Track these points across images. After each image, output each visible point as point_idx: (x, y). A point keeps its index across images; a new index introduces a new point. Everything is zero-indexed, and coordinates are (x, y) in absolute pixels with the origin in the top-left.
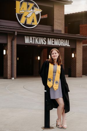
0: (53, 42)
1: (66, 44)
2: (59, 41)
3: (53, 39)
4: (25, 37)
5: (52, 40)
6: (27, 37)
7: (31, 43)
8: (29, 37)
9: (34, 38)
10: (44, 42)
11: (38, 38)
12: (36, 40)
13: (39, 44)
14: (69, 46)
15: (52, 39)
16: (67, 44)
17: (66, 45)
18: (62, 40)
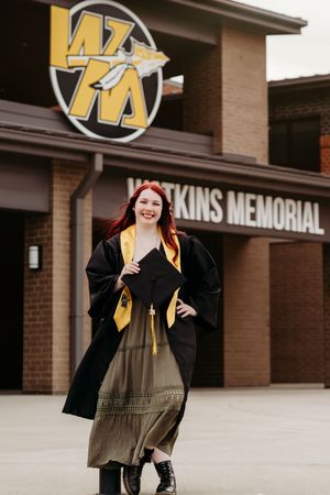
1: (306, 225)
2: (279, 206)
3: (253, 197)
5: (248, 203)
9: (168, 188)
10: (212, 208)
12: (180, 202)
13: (192, 218)
14: (321, 232)
15: (249, 197)
16: (310, 224)
17: (308, 229)
18: (288, 203)
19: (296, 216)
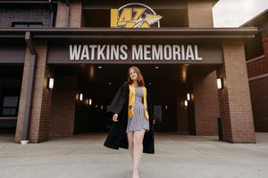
0: (149, 52)
1: (188, 56)
2: (168, 49)
3: (149, 46)
4: (71, 47)
5: (145, 49)
6: (75, 46)
7: (85, 58)
8: (80, 47)
9: (93, 47)
11: (104, 46)
12: (100, 52)
13: (108, 59)
14: (201, 59)
15: (146, 47)
16: (192, 56)
17: (190, 58)
18: (174, 47)
19: (181, 52)
